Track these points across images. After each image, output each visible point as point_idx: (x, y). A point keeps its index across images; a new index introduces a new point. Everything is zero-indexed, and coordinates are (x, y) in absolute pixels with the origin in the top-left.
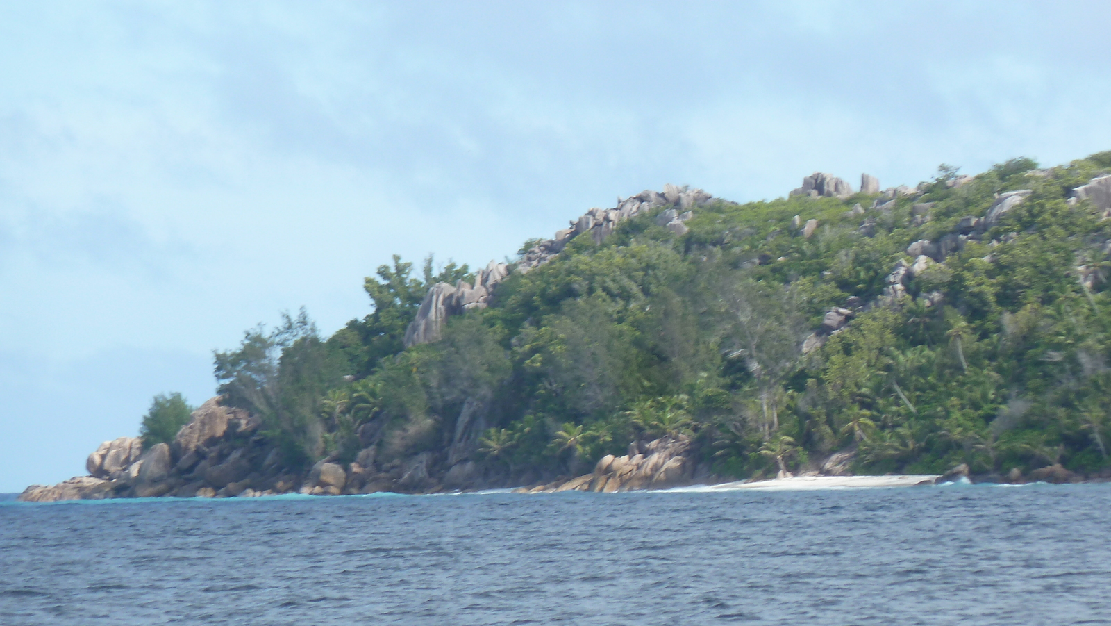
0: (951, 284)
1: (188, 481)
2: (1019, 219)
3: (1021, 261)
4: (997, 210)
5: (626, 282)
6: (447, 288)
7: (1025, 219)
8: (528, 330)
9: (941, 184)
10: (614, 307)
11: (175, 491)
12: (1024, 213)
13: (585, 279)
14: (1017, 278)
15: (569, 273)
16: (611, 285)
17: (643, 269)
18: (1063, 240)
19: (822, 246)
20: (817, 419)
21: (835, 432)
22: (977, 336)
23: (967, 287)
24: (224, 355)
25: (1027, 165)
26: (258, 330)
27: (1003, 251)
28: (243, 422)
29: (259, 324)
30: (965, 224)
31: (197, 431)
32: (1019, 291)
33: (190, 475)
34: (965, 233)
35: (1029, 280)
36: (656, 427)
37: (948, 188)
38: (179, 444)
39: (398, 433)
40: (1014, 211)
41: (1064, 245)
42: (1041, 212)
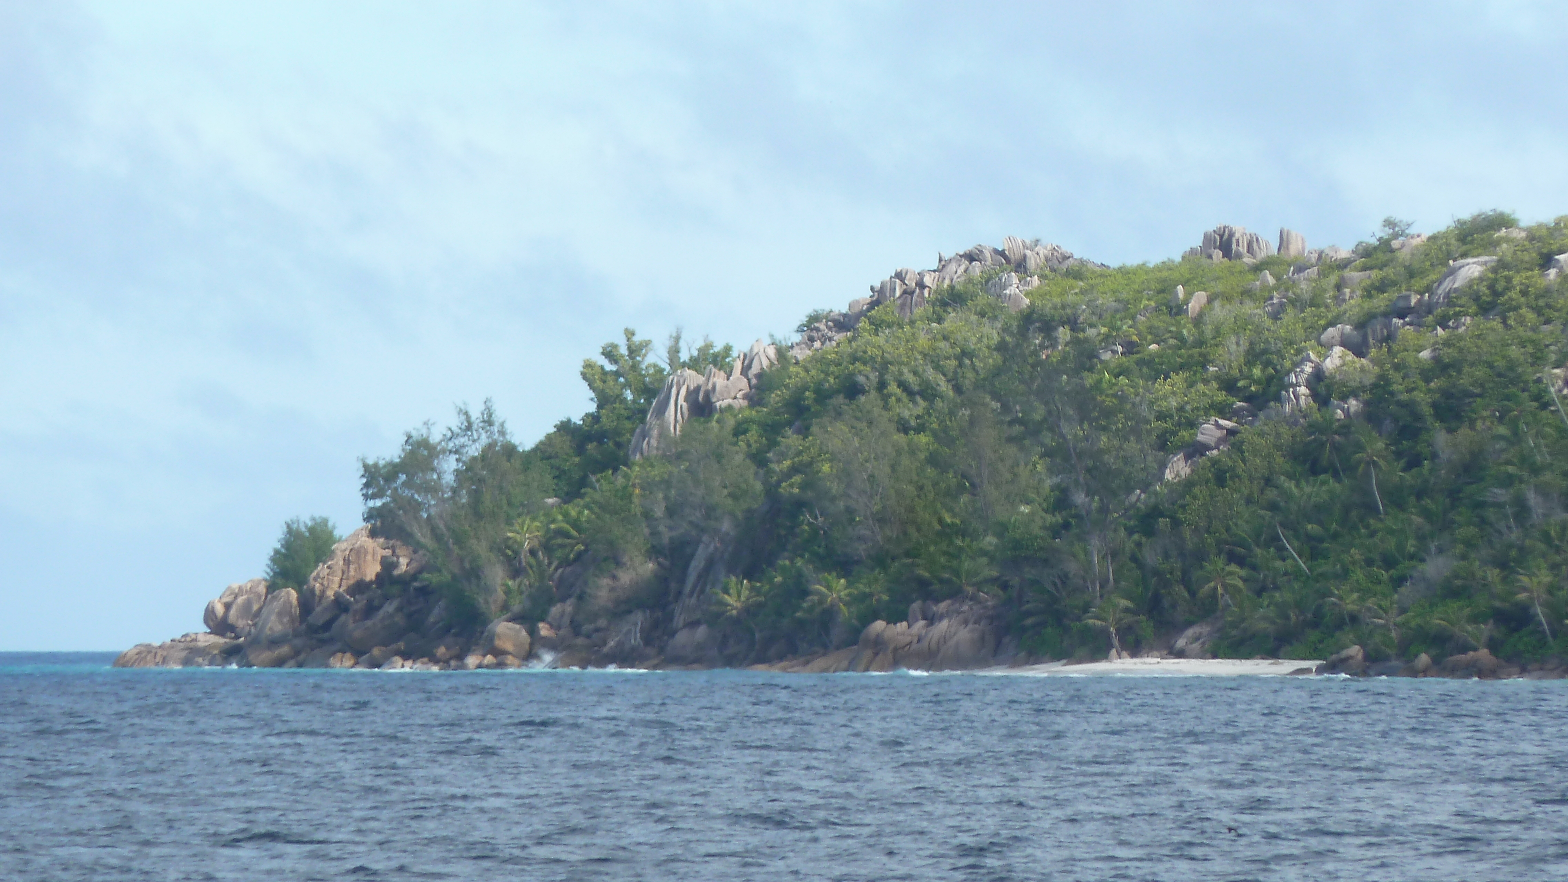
0: (1375, 386)
1: (323, 642)
2: (1477, 298)
3: (1469, 358)
4: (1447, 285)
5: (930, 373)
6: (693, 378)
7: (1484, 298)
8: (791, 439)
9: (1385, 245)
10: (910, 411)
11: (302, 657)
12: (1484, 289)
13: (874, 369)
14: (1464, 381)
15: (854, 359)
16: (910, 378)
17: (957, 358)
18: (1534, 329)
19: (1208, 330)
20: (1168, 576)
21: (1193, 594)
22: (1402, 463)
23: (1392, 394)
24: (376, 465)
25: (1501, 221)
26: (424, 432)
27: (1447, 343)
28: (403, 561)
29: (425, 423)
30: (1401, 304)
31: (340, 573)
32: (1467, 401)
33: (326, 635)
34: (1402, 316)
35: (1482, 385)
36: (949, 582)
37: (1392, 251)
38: (312, 591)
39: (605, 581)
40: (1470, 287)
41: (1534, 336)
42: (1507, 289)
